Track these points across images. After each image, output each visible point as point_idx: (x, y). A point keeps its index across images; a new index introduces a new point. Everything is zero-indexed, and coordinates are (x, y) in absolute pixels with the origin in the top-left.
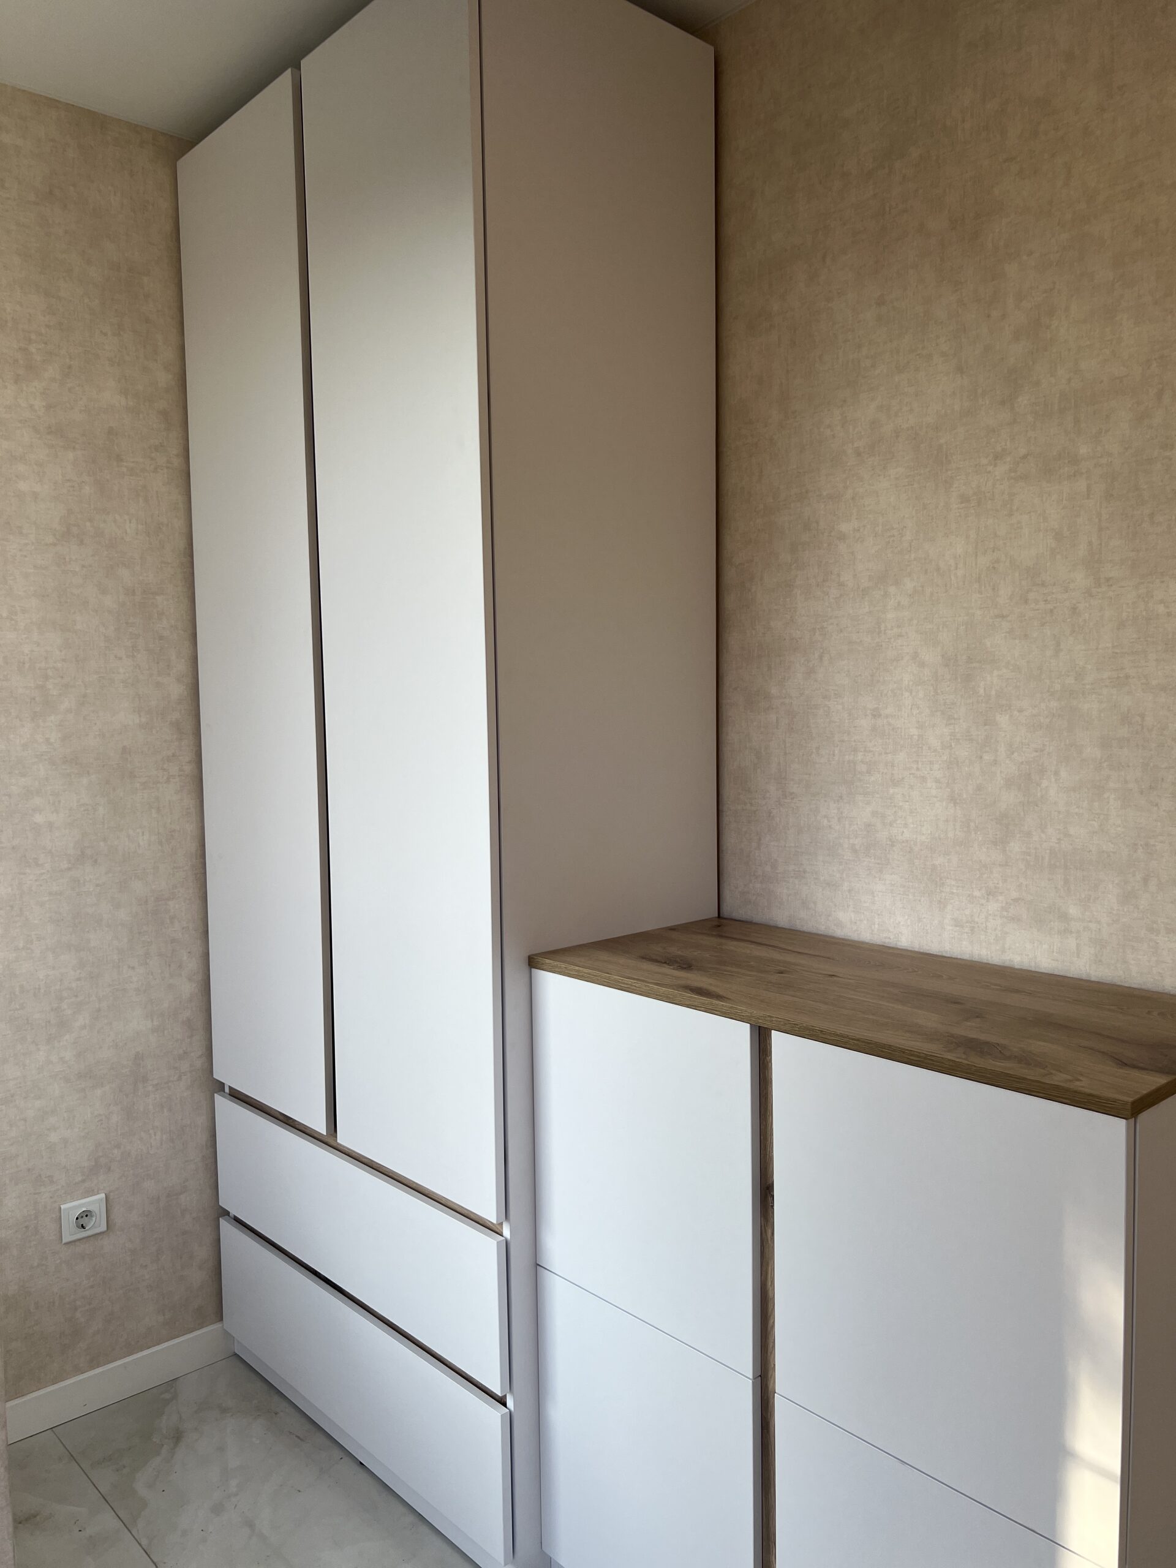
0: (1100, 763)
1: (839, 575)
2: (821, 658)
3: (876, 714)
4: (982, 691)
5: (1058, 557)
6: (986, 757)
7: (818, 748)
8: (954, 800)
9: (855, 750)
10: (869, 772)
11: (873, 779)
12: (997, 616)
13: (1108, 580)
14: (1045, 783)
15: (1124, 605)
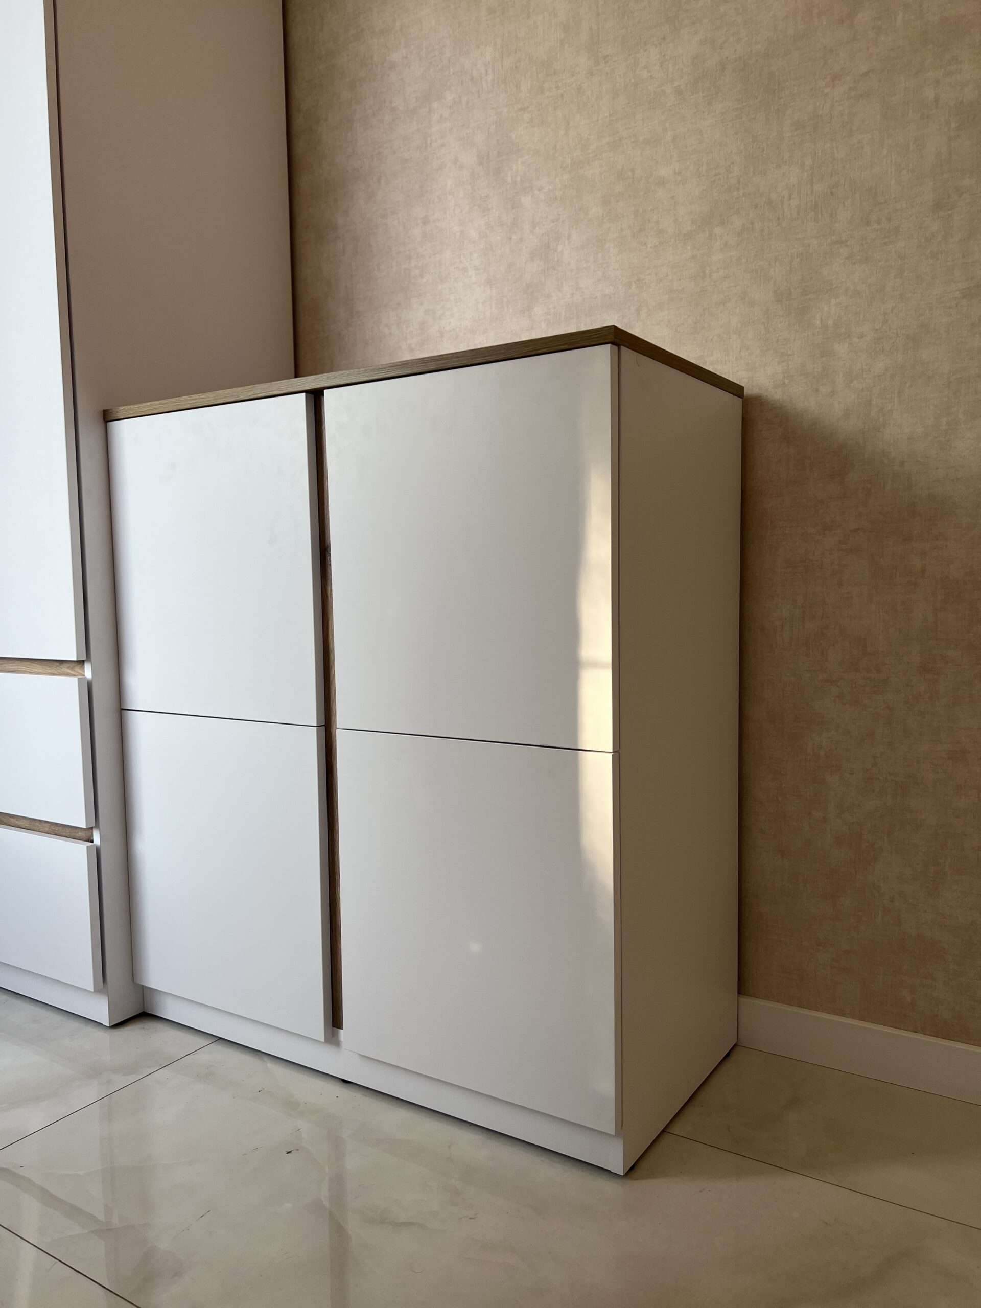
0: (602, 219)
1: (391, 102)
2: (379, 180)
3: (426, 221)
4: (509, 180)
5: (567, 46)
6: (514, 237)
7: (379, 265)
8: (490, 282)
9: (409, 258)
10: (421, 276)
11: (425, 280)
12: (520, 110)
13: (605, 58)
15: (618, 77)
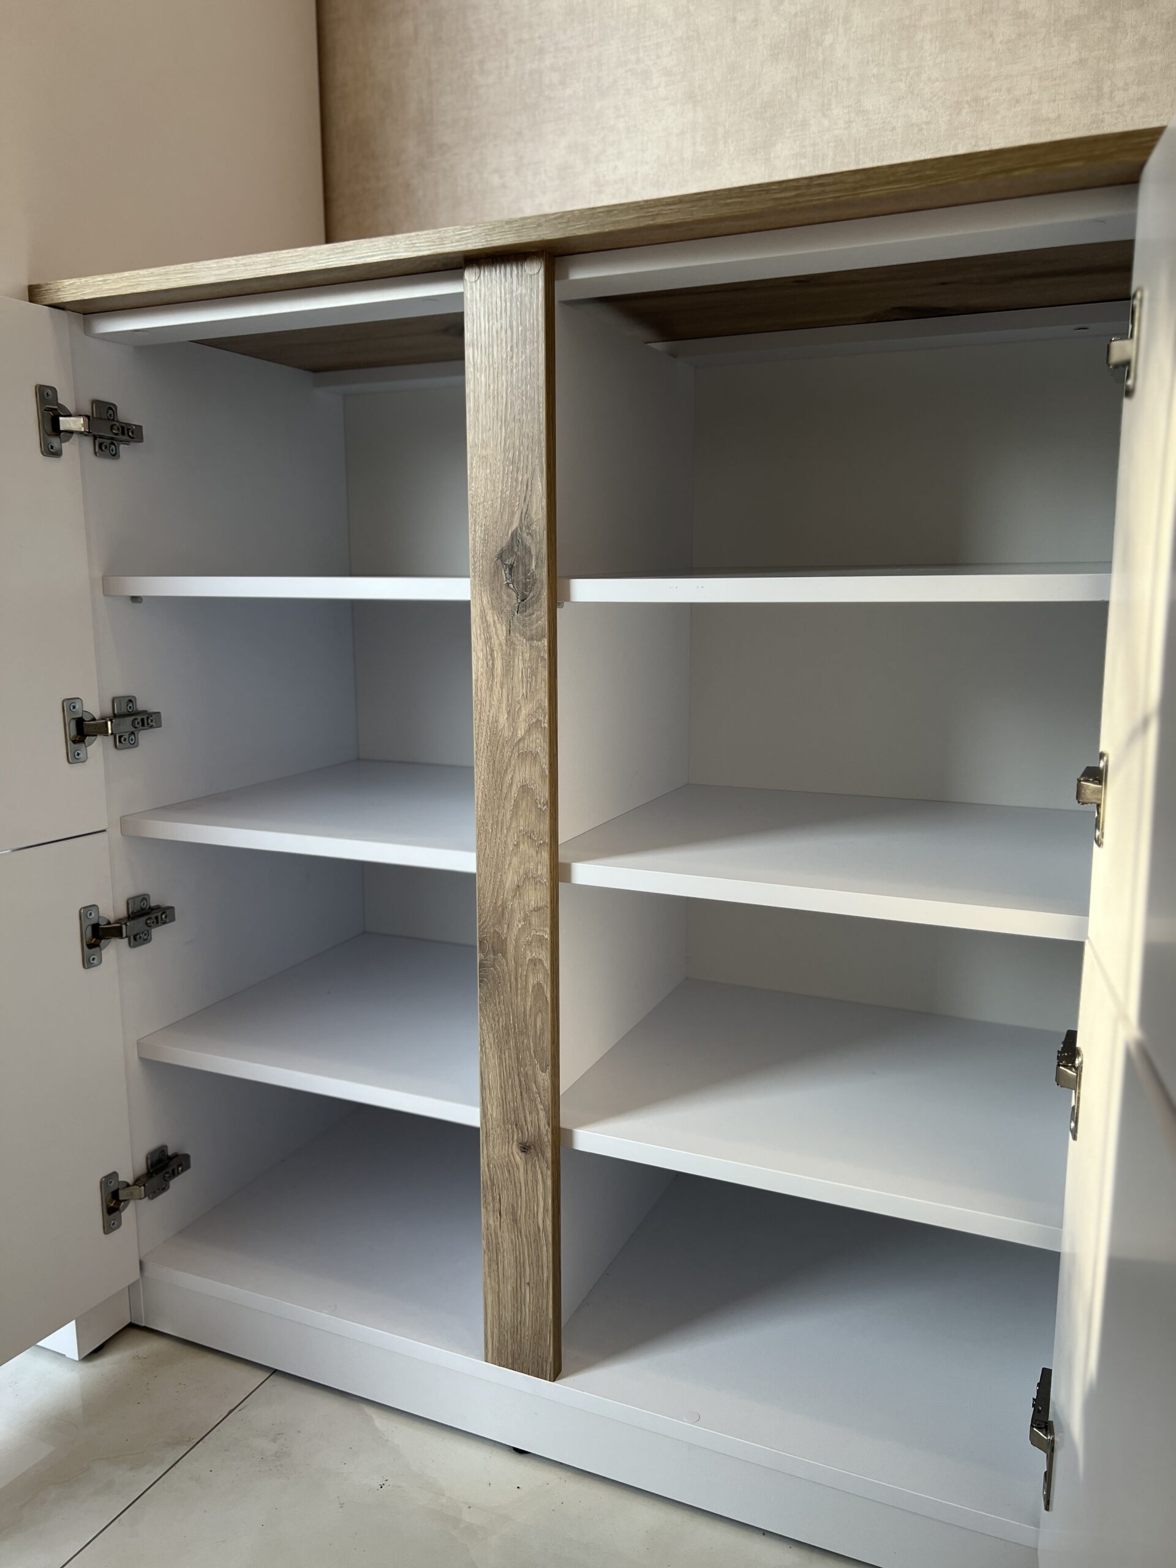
7: (482, 62)
8: (692, 98)
10: (563, 84)
14: (829, 39)
